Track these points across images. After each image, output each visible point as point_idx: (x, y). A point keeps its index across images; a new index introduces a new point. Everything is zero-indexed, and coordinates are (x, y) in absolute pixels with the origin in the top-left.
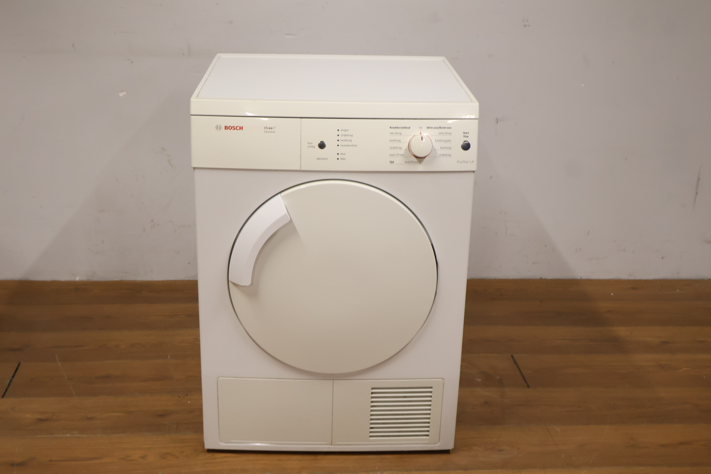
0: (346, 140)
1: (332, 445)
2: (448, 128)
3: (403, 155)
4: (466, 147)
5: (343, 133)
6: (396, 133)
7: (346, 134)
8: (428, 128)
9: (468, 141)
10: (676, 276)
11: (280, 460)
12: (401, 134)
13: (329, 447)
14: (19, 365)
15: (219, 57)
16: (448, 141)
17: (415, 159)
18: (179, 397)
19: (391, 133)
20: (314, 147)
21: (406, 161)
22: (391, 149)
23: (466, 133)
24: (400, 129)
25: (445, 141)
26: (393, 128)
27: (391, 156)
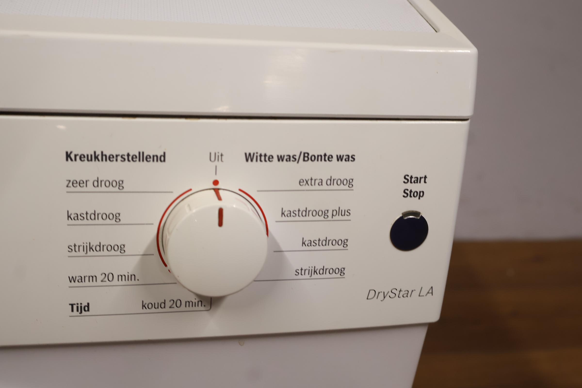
2: (340, 158)
3: (133, 277)
6: (98, 183)
8: (249, 157)
12: (120, 184)
16: (339, 212)
19: (72, 182)
21: (146, 302)
22: (73, 253)
23: (418, 180)
24: (118, 164)
25: (325, 213)
26: (82, 157)
27: (77, 284)
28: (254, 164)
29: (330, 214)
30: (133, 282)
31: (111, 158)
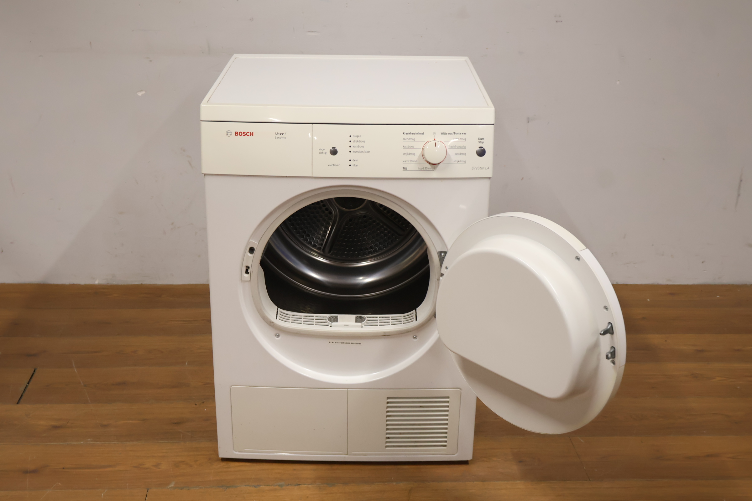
0: (358, 146)
1: (347, 455)
2: (463, 134)
3: (416, 161)
4: (481, 153)
5: (356, 139)
6: (409, 139)
7: (359, 140)
8: (442, 133)
9: (483, 147)
10: (718, 281)
11: (294, 470)
12: (414, 139)
13: (345, 457)
14: (34, 371)
15: (236, 58)
16: (463, 147)
17: (428, 166)
18: (196, 405)
19: (404, 139)
20: (326, 153)
21: (420, 168)
22: (404, 155)
23: (482, 139)
24: (414, 135)
25: (460, 147)
26: (406, 133)
27: (404, 163)
28: (443, 135)
29: (461, 147)
30: (417, 163)
31: (412, 134)
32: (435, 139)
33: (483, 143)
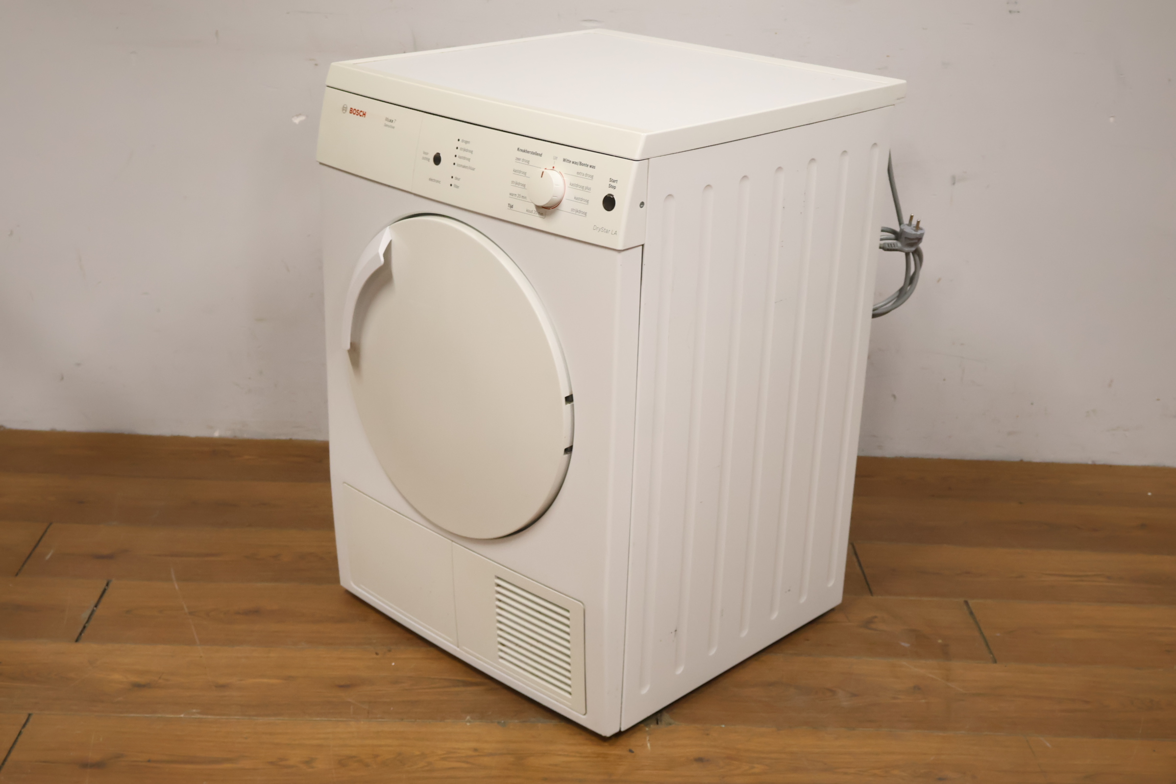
0: (465, 158)
2: (591, 167)
4: (609, 204)
5: (464, 145)
6: (524, 160)
7: (467, 149)
8: (564, 160)
9: (608, 193)
12: (528, 162)
16: (587, 188)
19: (517, 159)
20: (428, 160)
22: (514, 185)
24: (529, 155)
26: (521, 150)
27: (512, 196)
28: (565, 163)
29: (584, 188)
30: (525, 200)
31: (528, 152)
32: (553, 167)
33: (614, 188)
